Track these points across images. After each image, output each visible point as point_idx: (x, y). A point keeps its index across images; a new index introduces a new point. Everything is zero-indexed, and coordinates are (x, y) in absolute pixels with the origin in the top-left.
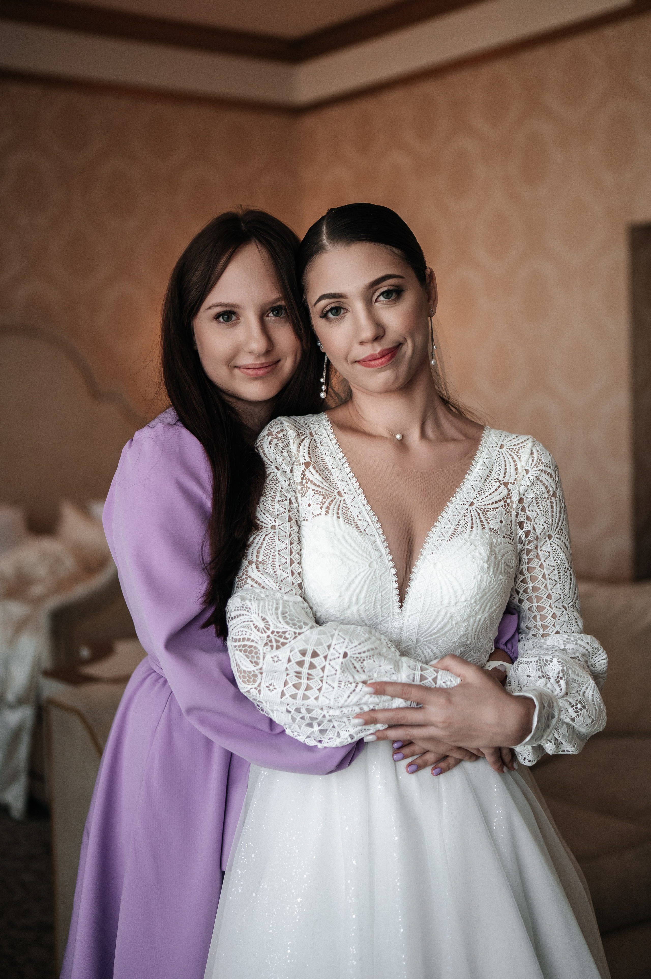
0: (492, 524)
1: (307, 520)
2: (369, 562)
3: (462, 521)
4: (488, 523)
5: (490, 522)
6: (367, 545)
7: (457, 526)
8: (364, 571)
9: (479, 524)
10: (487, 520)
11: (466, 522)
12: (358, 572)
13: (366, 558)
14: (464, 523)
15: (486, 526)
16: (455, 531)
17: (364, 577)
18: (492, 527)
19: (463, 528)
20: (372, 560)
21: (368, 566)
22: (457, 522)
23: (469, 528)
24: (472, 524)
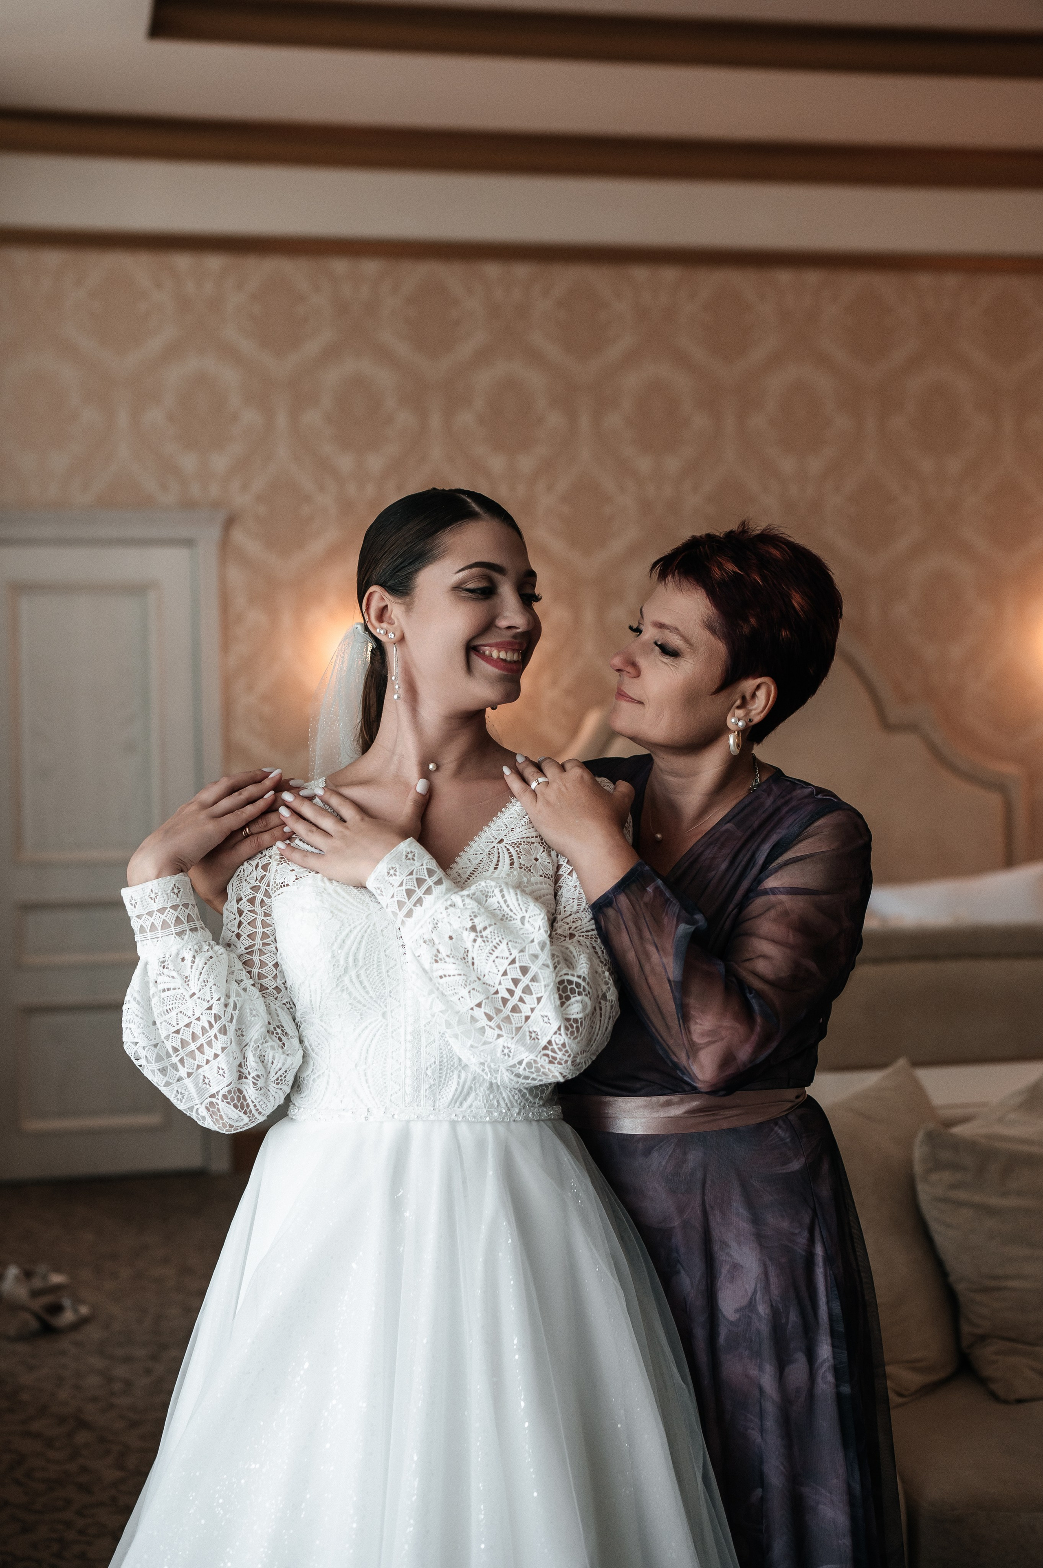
0: (523, 860)
1: (288, 885)
2: (367, 914)
3: (485, 859)
4: (519, 858)
5: (521, 857)
6: (363, 897)
7: (479, 865)
8: (360, 924)
9: (508, 861)
10: (518, 854)
11: (490, 860)
12: (352, 926)
13: (363, 910)
14: (487, 861)
15: (515, 860)
16: (475, 870)
17: (360, 931)
18: (523, 863)
19: (485, 866)
20: (369, 912)
21: (364, 918)
22: (479, 860)
23: (493, 866)
24: (498, 861)
